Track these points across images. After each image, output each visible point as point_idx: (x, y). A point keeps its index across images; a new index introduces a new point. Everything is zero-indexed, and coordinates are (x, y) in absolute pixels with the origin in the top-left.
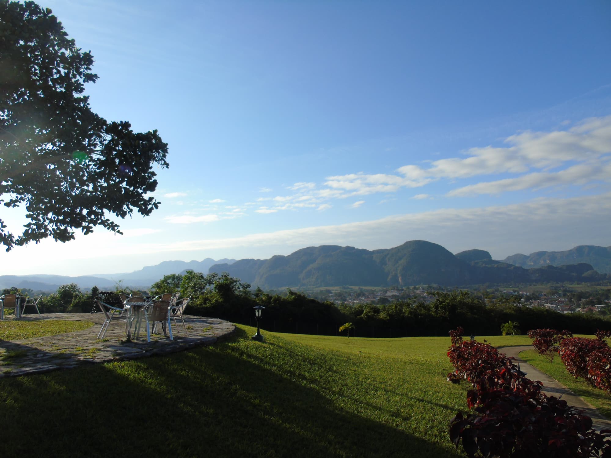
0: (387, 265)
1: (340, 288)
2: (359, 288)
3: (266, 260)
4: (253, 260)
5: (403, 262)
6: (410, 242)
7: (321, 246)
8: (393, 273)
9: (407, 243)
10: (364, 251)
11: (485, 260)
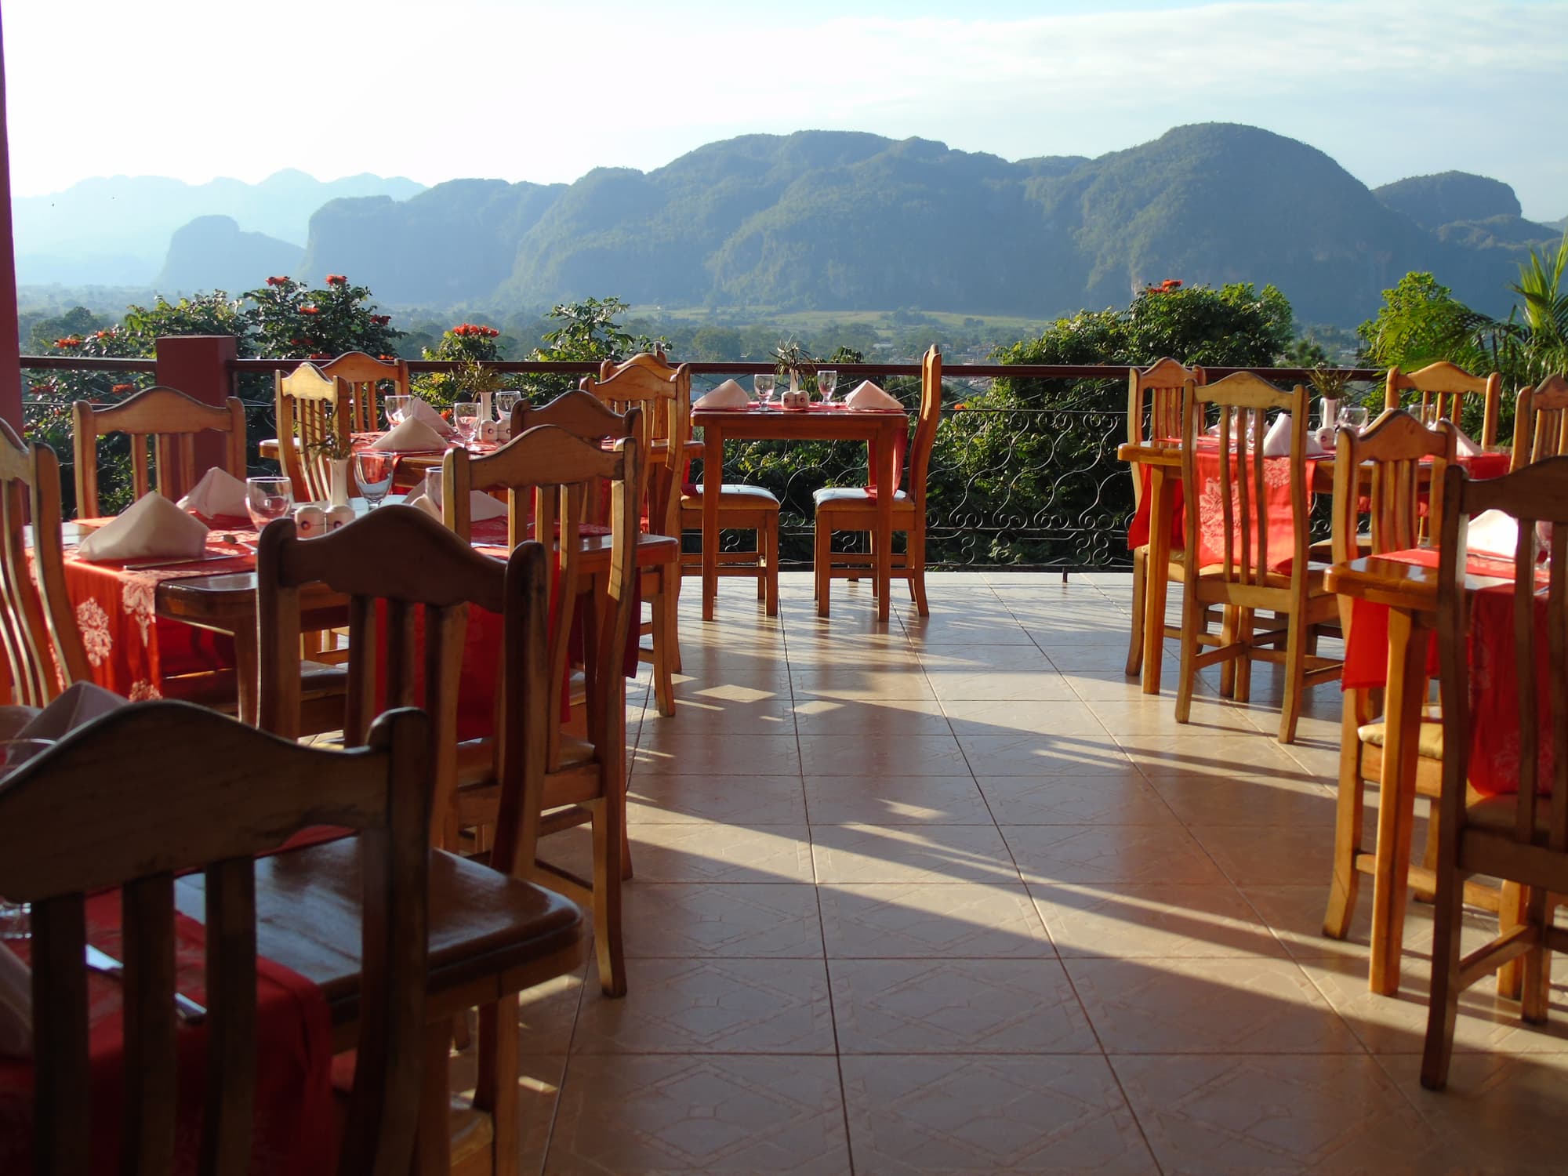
0: (1085, 229)
1: (885, 318)
2: (968, 323)
3: (558, 189)
4: (500, 184)
5: (1153, 213)
6: (1188, 129)
7: (799, 134)
8: (1110, 261)
9: (1175, 133)
10: (987, 164)
11: (1497, 218)
